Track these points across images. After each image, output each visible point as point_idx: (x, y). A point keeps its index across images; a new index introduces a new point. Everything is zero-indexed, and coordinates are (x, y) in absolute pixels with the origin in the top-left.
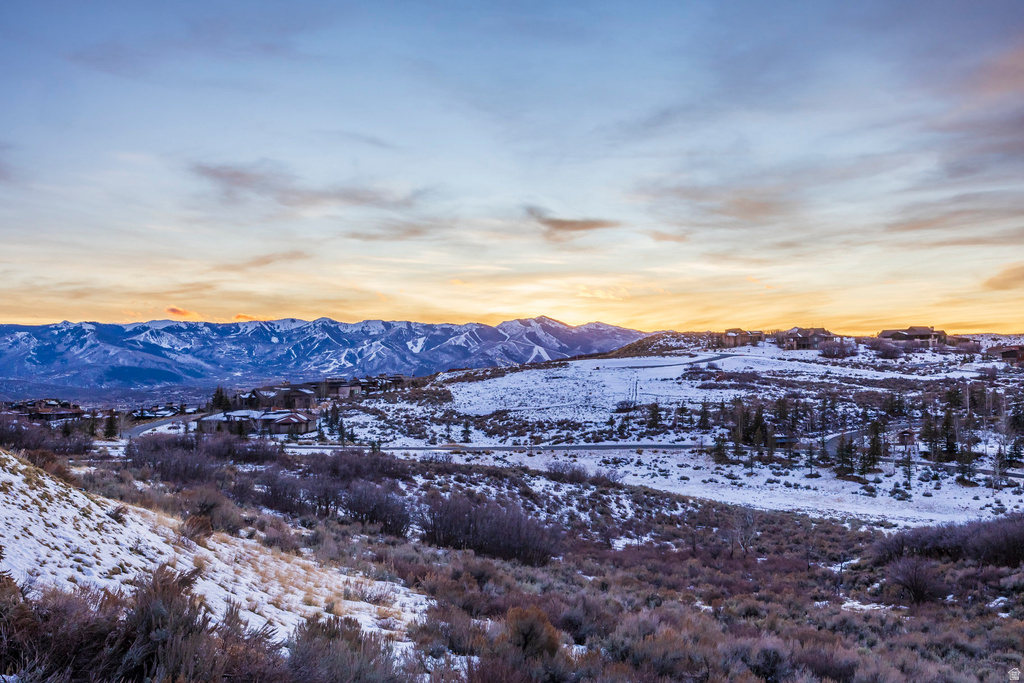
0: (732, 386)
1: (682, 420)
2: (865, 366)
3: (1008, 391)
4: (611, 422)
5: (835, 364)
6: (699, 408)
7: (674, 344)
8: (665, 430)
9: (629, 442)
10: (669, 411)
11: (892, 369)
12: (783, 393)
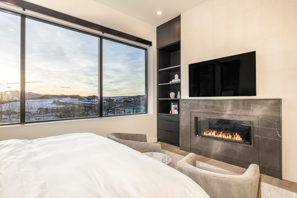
0: (62, 105)
1: (53, 111)
2: (86, 101)
3: (106, 105)
4: (37, 111)
5: (81, 101)
6: (56, 108)
7: (50, 97)
8: (49, 113)
9: (41, 115)
10: (50, 109)
11: (90, 102)
12: (72, 106)
